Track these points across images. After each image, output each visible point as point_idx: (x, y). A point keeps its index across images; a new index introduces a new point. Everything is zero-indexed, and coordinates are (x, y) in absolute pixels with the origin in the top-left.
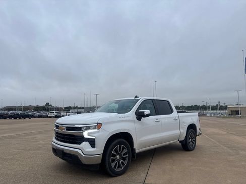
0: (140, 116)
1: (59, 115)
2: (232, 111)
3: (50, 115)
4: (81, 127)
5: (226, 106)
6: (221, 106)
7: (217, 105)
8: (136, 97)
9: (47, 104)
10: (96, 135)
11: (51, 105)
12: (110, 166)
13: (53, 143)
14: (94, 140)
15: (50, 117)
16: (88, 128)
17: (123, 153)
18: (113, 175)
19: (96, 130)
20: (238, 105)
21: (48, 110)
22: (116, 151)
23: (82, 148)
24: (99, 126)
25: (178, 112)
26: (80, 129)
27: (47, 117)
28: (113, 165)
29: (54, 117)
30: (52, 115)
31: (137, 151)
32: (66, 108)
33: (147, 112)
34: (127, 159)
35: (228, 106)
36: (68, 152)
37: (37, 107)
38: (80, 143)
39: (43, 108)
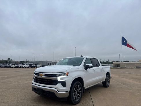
0: (86, 67)
1: (18, 66)
2: (115, 65)
3: (12, 66)
4: (56, 75)
5: (112, 62)
6: (109, 62)
7: (107, 61)
8: (82, 56)
9: (9, 59)
10: (66, 79)
11: (11, 60)
12: (73, 98)
13: (33, 84)
14: (65, 82)
15: (12, 67)
16: (60, 75)
17: (79, 90)
18: (75, 104)
19: (65, 76)
20: (117, 61)
21: (10, 63)
22: (76, 89)
23: (57, 87)
24: (67, 74)
25: (102, 65)
26: (55, 75)
27: (10, 67)
28: (74, 97)
29: (14, 67)
30: (14, 66)
31: (85, 88)
32: (21, 62)
33: (91, 65)
34: (81, 93)
35: (114, 62)
36: (47, 90)
37: (2, 61)
38: (55, 85)
39: (6, 62)
